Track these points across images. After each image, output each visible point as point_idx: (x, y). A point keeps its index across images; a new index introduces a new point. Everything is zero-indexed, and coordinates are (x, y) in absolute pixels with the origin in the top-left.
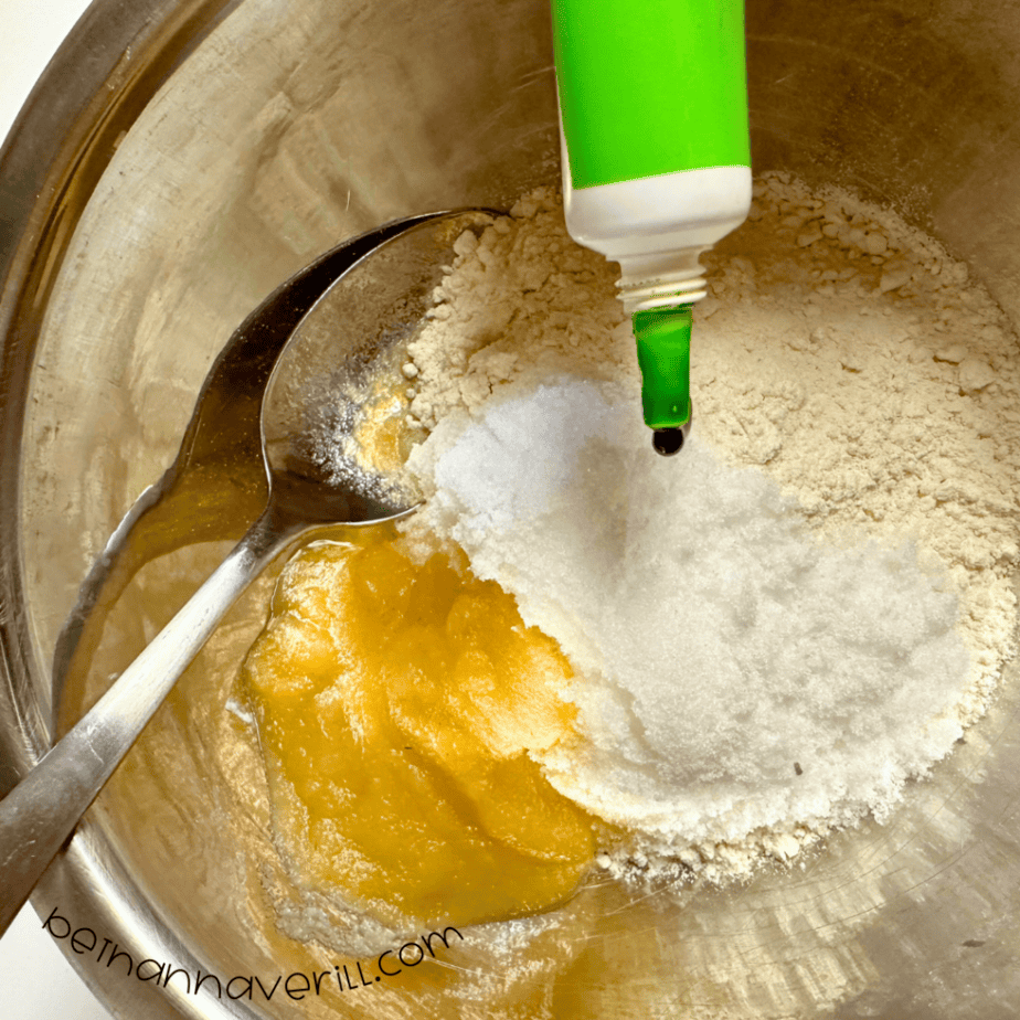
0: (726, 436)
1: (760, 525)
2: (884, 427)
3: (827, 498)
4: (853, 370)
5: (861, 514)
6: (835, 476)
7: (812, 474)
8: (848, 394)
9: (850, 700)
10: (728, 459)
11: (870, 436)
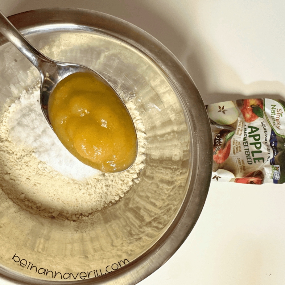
0: (48, 167)
1: (41, 150)
2: (22, 168)
3: (31, 155)
4: (28, 179)
5: (26, 151)
6: (29, 159)
7: (33, 159)
8: (29, 174)
9: (28, 115)
10: (47, 163)
11: (24, 166)
